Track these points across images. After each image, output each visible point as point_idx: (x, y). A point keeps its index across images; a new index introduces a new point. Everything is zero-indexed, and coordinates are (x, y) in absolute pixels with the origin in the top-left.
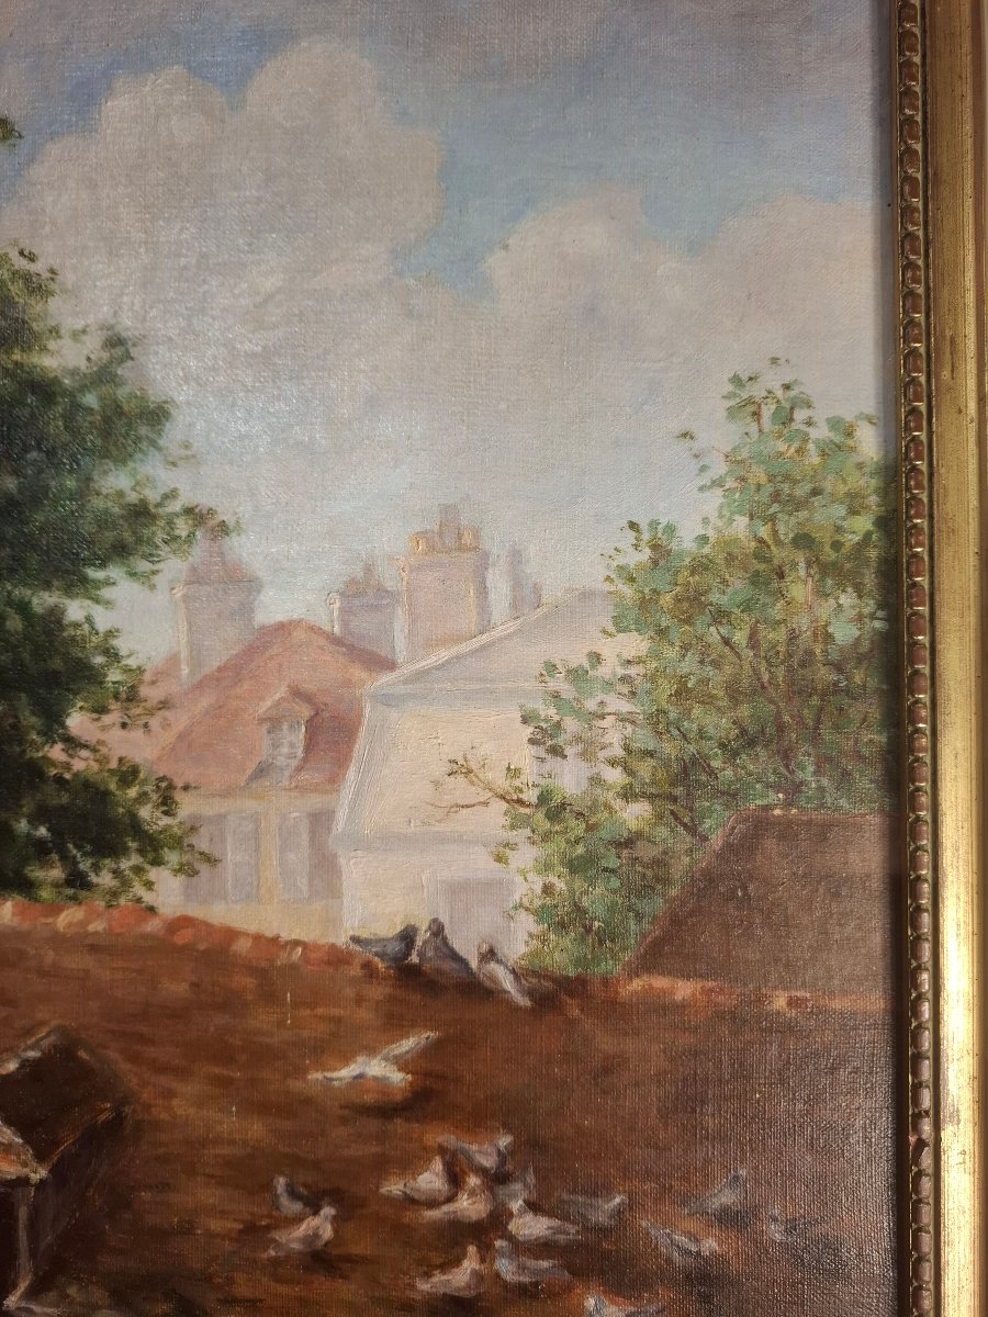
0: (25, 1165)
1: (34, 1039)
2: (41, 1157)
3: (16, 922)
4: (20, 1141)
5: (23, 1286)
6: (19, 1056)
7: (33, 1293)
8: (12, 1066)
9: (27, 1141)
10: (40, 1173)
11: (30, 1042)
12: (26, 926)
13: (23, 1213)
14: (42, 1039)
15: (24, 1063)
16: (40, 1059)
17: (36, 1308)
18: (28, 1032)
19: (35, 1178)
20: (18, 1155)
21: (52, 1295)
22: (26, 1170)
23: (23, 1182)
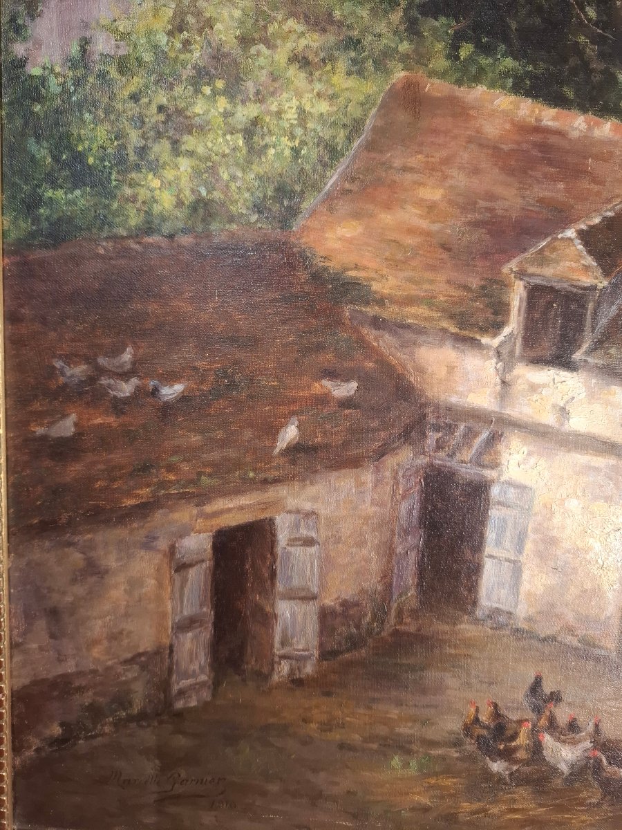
0: (596, 278)
1: (611, 205)
2: (606, 274)
3: (611, 135)
4: (596, 264)
5: (585, 346)
6: (601, 215)
7: (590, 352)
8: (597, 220)
9: (600, 265)
10: (603, 283)
11: (609, 206)
12: (616, 138)
13: (591, 306)
14: (616, 205)
15: (605, 219)
16: (613, 217)
17: (589, 360)
18: (609, 201)
19: (600, 286)
20: (593, 272)
21: (601, 352)
22: (596, 281)
23: (593, 288)
